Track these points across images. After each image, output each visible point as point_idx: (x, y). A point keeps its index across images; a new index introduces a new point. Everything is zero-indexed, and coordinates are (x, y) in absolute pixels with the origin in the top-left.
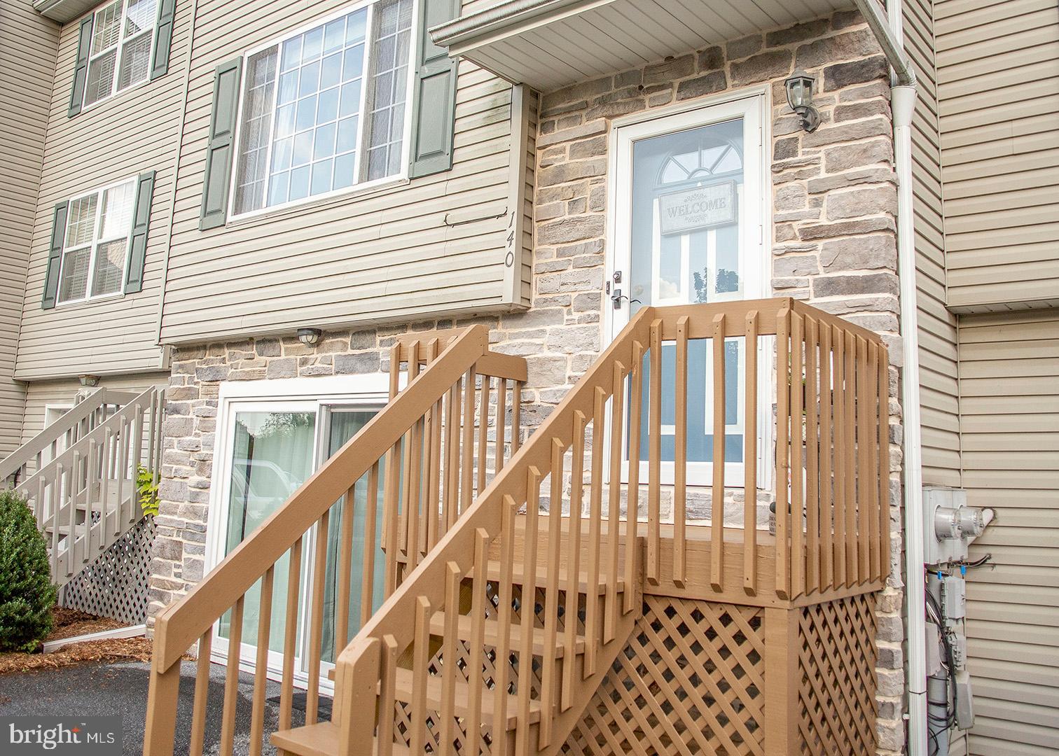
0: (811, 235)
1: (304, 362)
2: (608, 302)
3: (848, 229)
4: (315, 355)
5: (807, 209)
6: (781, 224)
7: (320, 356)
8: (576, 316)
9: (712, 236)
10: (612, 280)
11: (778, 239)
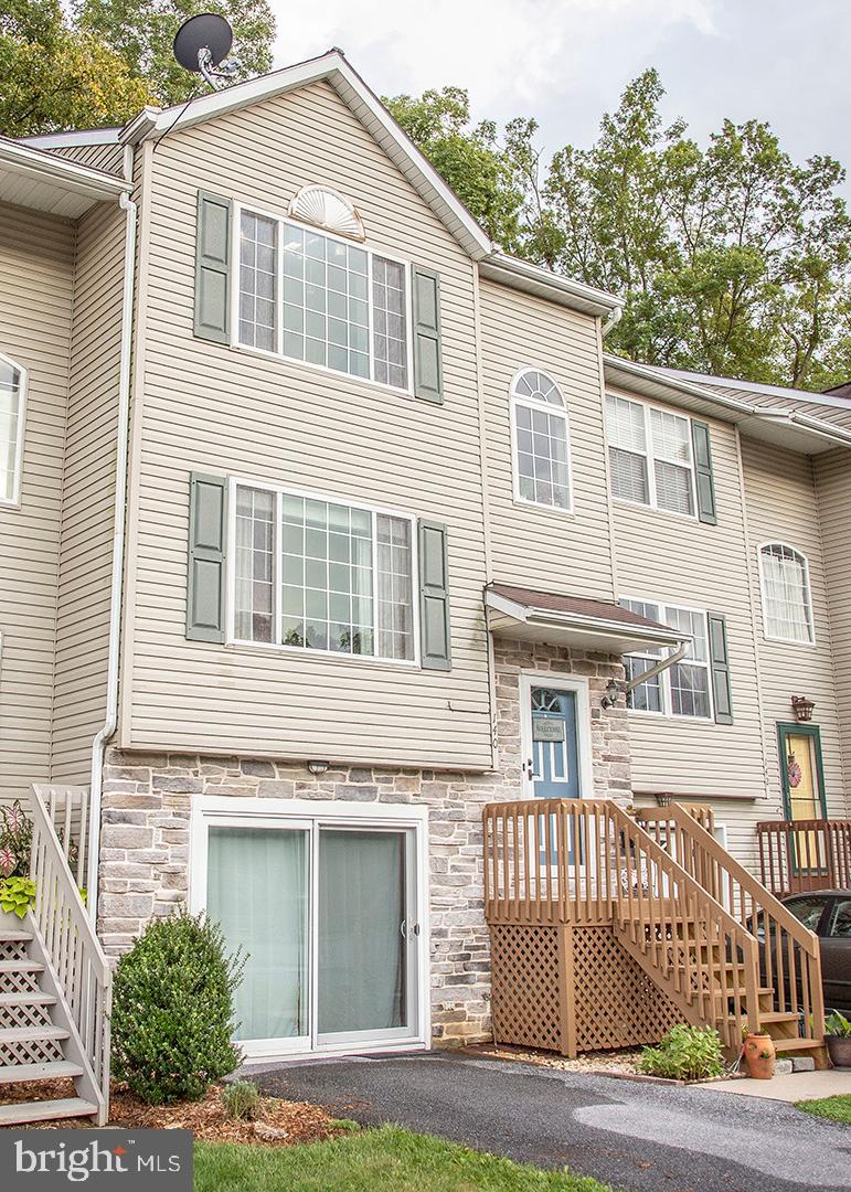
0: (607, 758)
1: (301, 787)
2: (525, 774)
3: (619, 759)
4: (314, 781)
5: (603, 745)
6: (595, 750)
7: (319, 783)
8: (508, 780)
9: (552, 744)
10: (527, 764)
11: (594, 757)
